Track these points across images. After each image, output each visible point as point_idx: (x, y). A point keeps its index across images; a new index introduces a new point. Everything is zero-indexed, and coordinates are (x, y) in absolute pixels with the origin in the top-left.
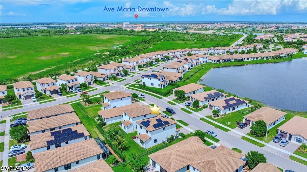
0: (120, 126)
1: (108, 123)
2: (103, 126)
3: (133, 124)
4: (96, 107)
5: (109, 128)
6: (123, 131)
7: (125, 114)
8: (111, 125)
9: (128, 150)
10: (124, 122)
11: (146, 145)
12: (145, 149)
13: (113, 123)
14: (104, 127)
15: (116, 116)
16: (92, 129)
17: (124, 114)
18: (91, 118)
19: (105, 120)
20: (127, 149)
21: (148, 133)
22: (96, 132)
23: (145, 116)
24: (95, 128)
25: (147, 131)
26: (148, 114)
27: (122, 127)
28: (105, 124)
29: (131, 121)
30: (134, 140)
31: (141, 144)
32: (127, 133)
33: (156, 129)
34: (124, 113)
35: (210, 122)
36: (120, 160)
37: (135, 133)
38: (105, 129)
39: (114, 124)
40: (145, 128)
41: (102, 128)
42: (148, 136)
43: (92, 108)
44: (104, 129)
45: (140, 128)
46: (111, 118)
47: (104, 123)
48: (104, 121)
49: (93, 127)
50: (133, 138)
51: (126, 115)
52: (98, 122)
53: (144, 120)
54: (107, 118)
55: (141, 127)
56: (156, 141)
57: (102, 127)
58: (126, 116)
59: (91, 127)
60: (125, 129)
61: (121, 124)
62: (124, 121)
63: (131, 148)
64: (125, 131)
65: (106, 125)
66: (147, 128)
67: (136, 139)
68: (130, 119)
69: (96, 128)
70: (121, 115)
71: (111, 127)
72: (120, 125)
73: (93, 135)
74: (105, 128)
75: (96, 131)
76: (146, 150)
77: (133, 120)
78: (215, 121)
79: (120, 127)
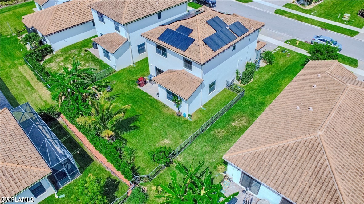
0: (91, 50)
1: (57, 45)
2: (44, 56)
3: (129, 43)
4: (22, 9)
5: (62, 61)
6: (105, 66)
7: (101, 16)
8: (65, 50)
9: (137, 127)
10: (100, 40)
11: (189, 106)
12: (187, 117)
13: (70, 44)
14: (47, 57)
15: (75, 26)
16: (12, 70)
17: (95, 16)
18: (11, 38)
19: (46, 38)
20: (132, 125)
21: (190, 68)
22: (25, 78)
23: (159, 17)
24: (21, 65)
25: (188, 63)
26: (167, 9)
27: (99, 53)
28: (49, 51)
29: (123, 33)
30: (145, 89)
31: (171, 105)
32: (118, 69)
33: (218, 51)
34: (96, 14)
35: (301, 17)
36: (118, 175)
37: (139, 68)
38: (52, 65)
39: (74, 47)
40: (181, 52)
41: (42, 63)
42: (193, 78)
43: (11, 12)
44: (47, 66)
45: (158, 52)
46: (60, 31)
47: (47, 49)
48: (45, 43)
49: (16, 62)
50: (139, 85)
51: (105, 18)
52: (28, 47)
53: (168, 27)
54: (51, 34)
55: (162, 51)
56: (212, 86)
57: (43, 59)
58: (103, 21)
59: (8, 64)
60: (109, 58)
61: (93, 44)
62: (99, 35)
63: (143, 120)
64: (111, 66)
65: (51, 52)
66: (188, 54)
67: (149, 84)
68: (117, 29)
69: (25, 66)
70: (88, 21)
71: (67, 55)
72: (90, 47)
73: (16, 88)
74: (50, 61)
75: (25, 75)
76: (191, 120)
77: (128, 31)
78: (310, 14)
79: (93, 53)
